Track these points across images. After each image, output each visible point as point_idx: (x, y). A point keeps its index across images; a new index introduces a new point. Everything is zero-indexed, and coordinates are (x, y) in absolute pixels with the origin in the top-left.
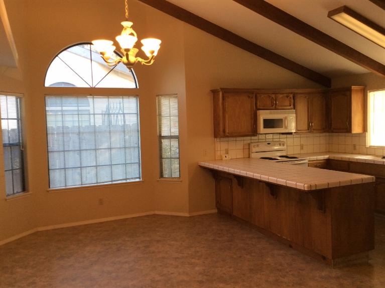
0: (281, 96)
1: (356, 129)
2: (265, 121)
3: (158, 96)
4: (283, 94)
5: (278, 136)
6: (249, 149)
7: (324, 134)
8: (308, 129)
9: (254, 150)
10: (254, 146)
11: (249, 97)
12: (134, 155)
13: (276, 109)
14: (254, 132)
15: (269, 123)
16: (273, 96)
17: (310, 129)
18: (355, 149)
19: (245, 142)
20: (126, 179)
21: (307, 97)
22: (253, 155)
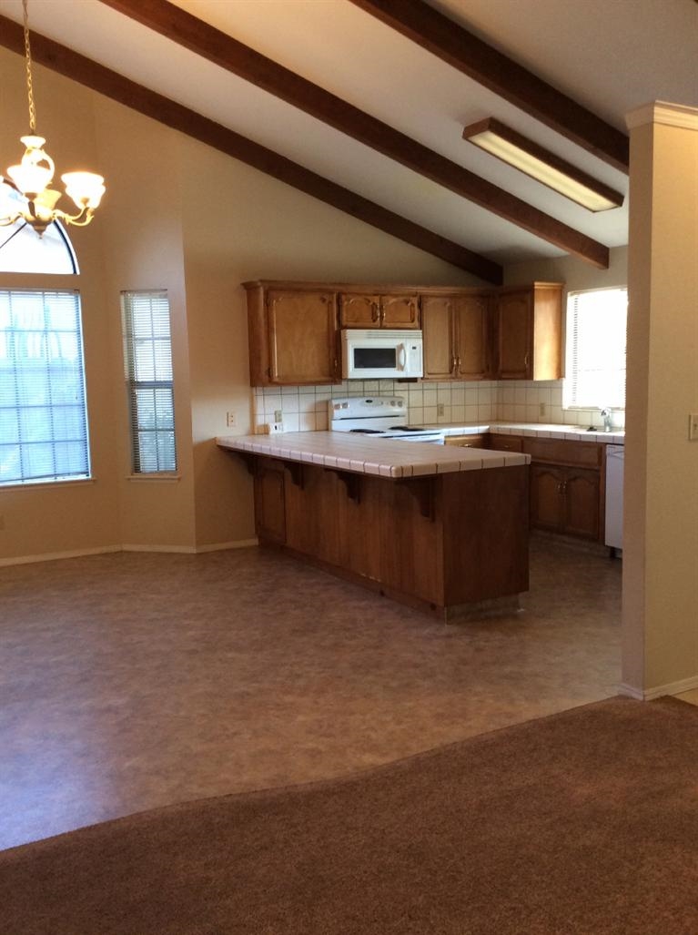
0: (394, 300)
1: (543, 369)
2: (358, 352)
3: (124, 292)
4: (396, 296)
5: (390, 386)
6: (327, 411)
8: (451, 372)
9: (338, 413)
10: (337, 407)
11: (324, 300)
12: (75, 423)
13: (382, 327)
14: (335, 374)
15: (365, 358)
16: (376, 300)
17: (453, 372)
18: (543, 413)
19: (321, 398)
20: (56, 475)
21: (448, 304)
22: (336, 425)
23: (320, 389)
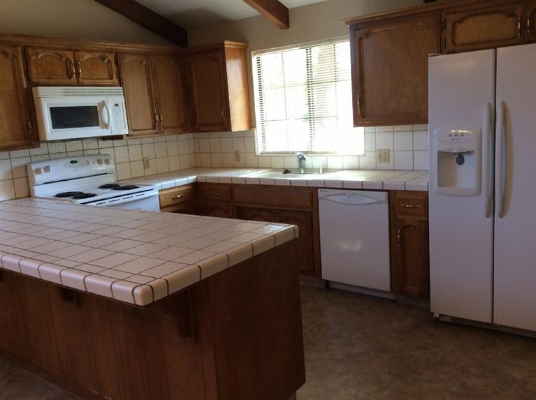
0: (87, 56)
1: (238, 123)
2: (54, 111)
4: (91, 51)
5: (94, 144)
6: (27, 177)
7: (185, 136)
8: (154, 128)
9: (39, 178)
10: (38, 171)
11: (6, 54)
13: (79, 85)
14: (30, 136)
15: (63, 117)
16: (69, 55)
17: (157, 127)
19: (16, 163)
21: (145, 62)
22: (39, 191)
23: (14, 153)
